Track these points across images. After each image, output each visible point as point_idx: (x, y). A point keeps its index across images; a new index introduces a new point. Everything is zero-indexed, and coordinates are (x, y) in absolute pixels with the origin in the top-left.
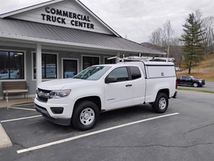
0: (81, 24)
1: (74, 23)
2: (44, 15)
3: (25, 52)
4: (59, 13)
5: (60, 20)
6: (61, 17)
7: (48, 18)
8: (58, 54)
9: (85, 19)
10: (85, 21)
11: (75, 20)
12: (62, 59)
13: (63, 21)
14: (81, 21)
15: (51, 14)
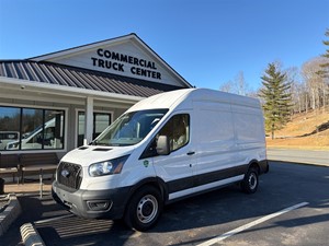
0: (144, 73)
1: (135, 71)
2: (94, 60)
3: (67, 109)
4: (116, 57)
5: (116, 66)
6: (118, 62)
7: (101, 63)
9: (149, 65)
10: (149, 69)
11: (136, 66)
13: (121, 68)
14: (144, 68)
15: (104, 59)
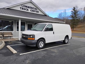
0: (34, 11)
1: (31, 11)
2: (21, 8)
3: (14, 21)
4: (26, 7)
7: (22, 9)
8: (25, 22)
9: (35, 9)
10: (35, 10)
11: (32, 9)
12: (27, 24)
13: (28, 10)
14: (34, 10)
15: (23, 7)
